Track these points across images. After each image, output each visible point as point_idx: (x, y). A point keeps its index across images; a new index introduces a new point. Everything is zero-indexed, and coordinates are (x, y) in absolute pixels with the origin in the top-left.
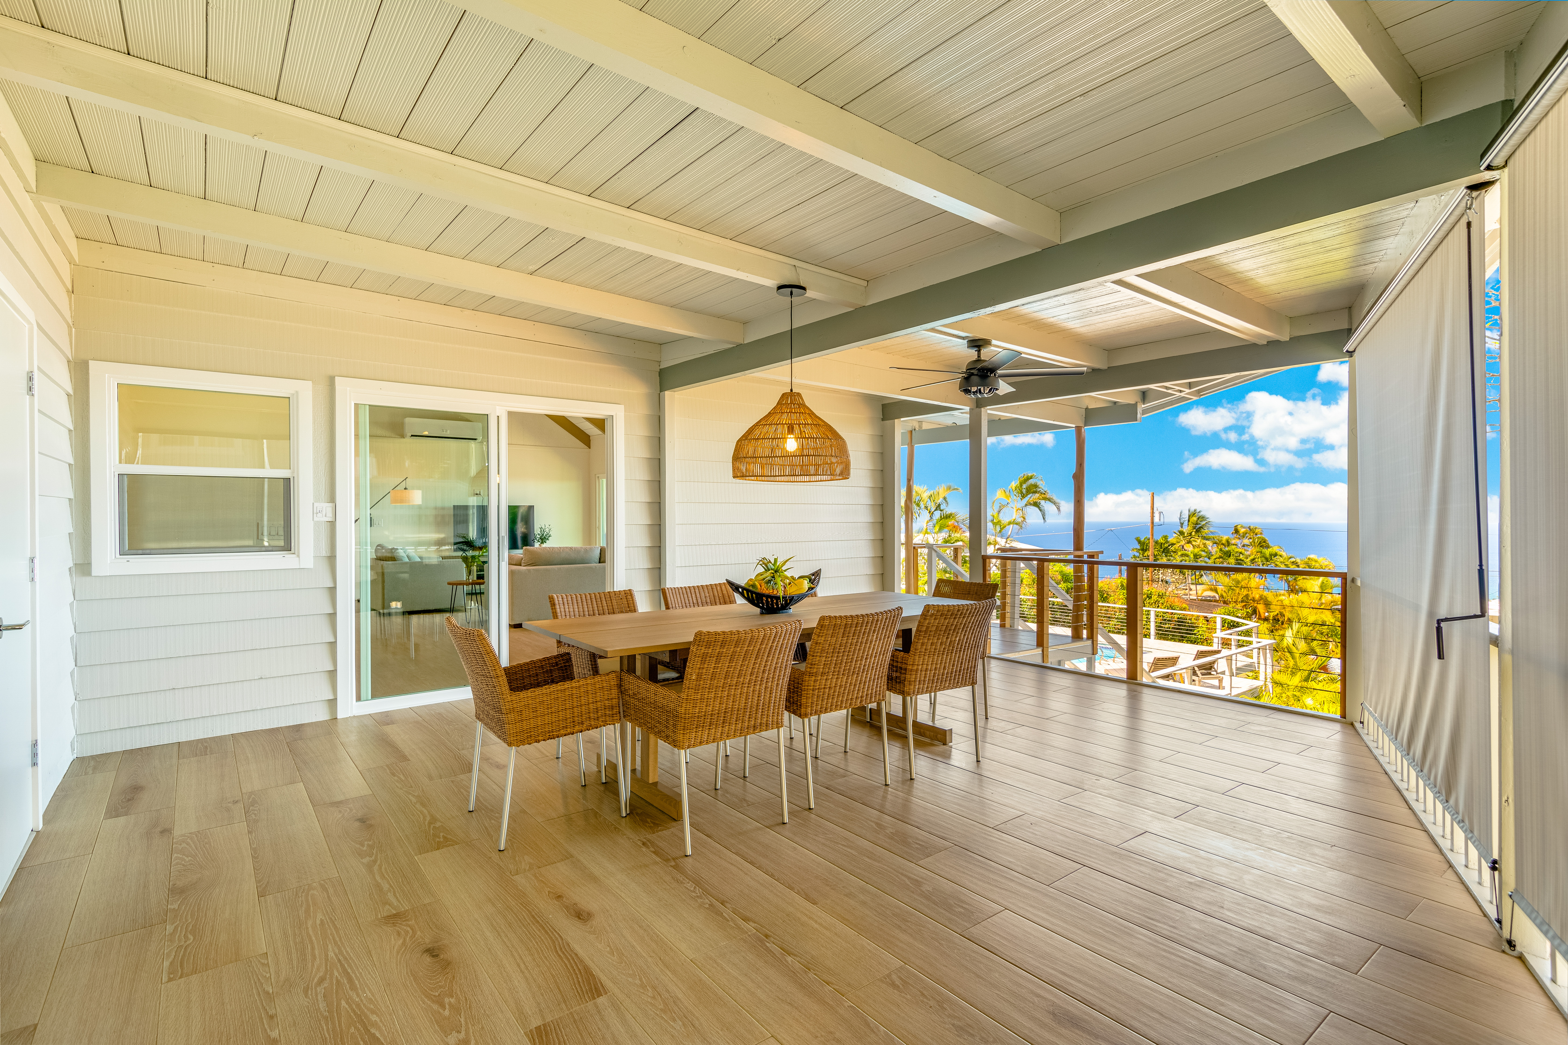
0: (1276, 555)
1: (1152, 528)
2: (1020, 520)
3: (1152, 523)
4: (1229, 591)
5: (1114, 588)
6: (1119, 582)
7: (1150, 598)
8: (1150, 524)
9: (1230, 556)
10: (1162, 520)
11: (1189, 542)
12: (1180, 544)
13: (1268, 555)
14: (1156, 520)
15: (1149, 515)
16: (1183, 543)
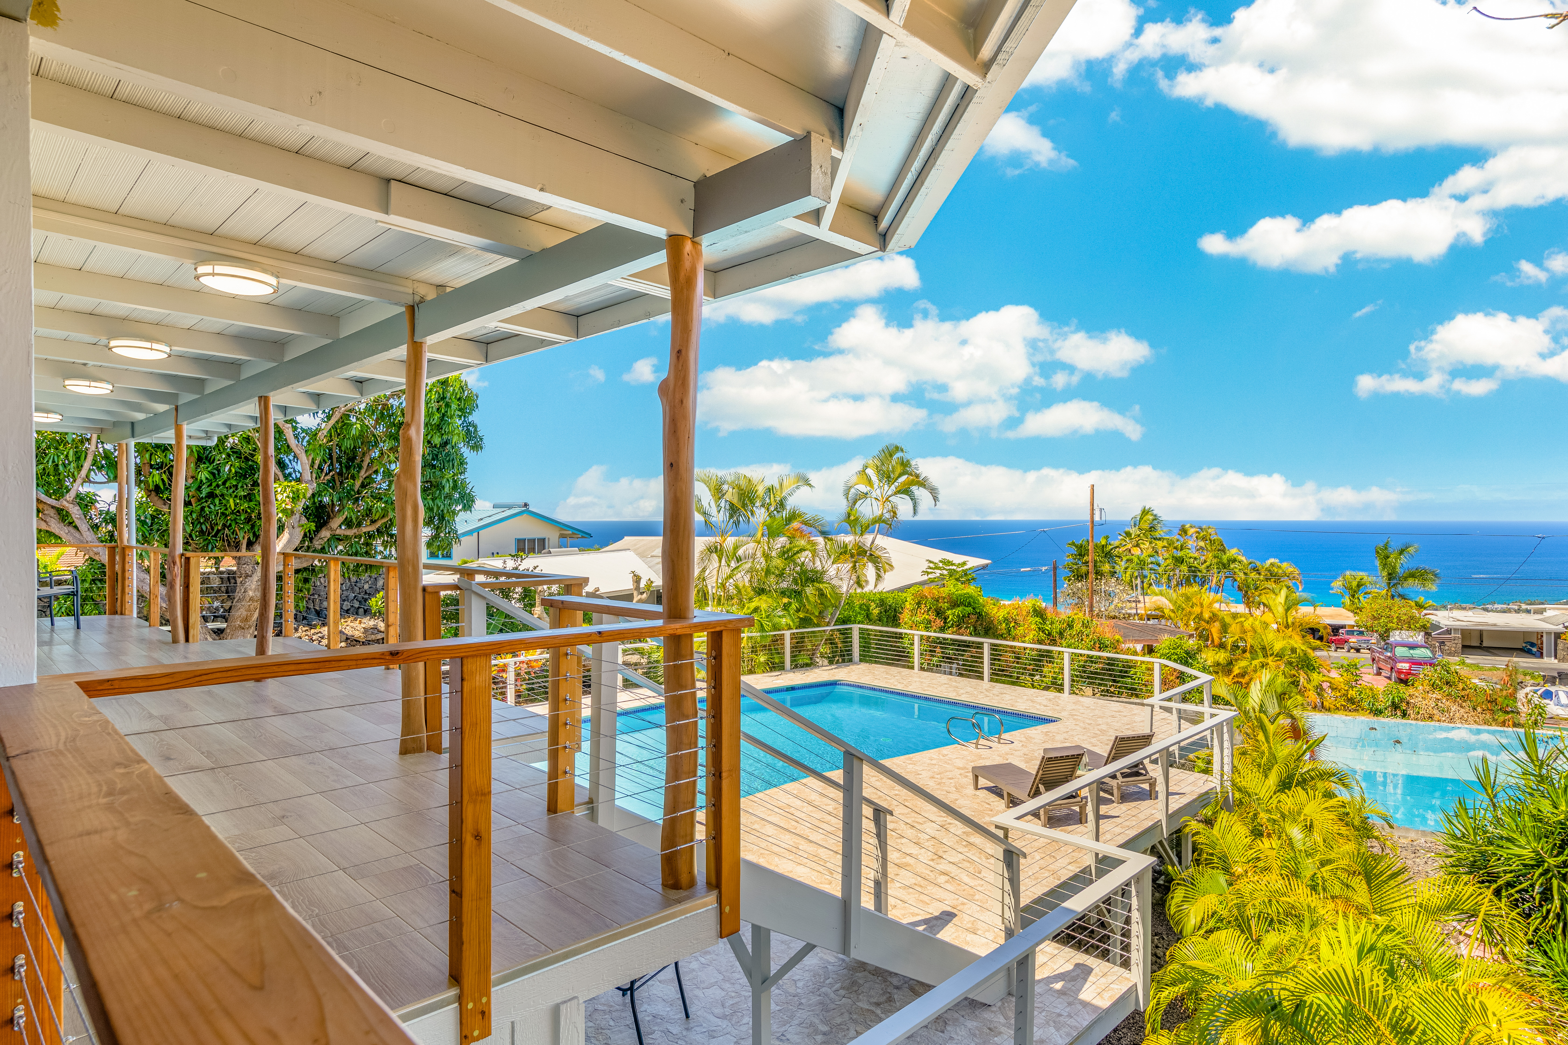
0: (1234, 561)
1: (1092, 528)
2: (887, 516)
3: (1092, 521)
4: (1178, 610)
5: (1024, 613)
6: (1030, 605)
7: (1070, 626)
8: (1089, 524)
9: (1182, 562)
10: (1103, 518)
11: (1137, 545)
12: (1126, 547)
13: (1225, 561)
14: (1097, 518)
15: (1089, 512)
16: (1129, 546)
